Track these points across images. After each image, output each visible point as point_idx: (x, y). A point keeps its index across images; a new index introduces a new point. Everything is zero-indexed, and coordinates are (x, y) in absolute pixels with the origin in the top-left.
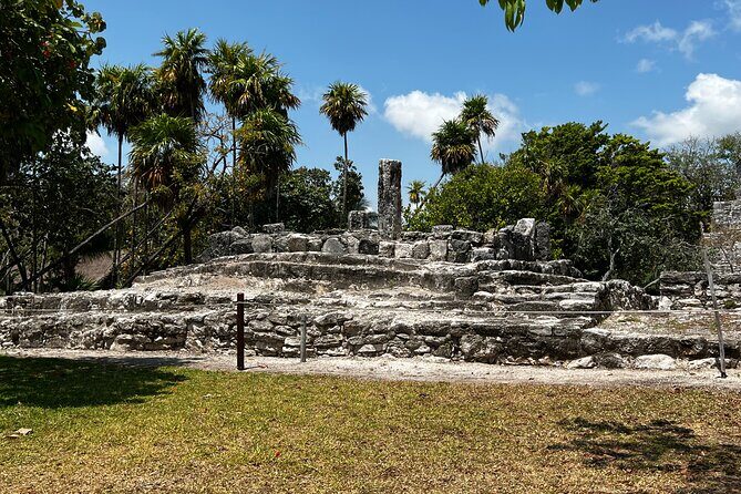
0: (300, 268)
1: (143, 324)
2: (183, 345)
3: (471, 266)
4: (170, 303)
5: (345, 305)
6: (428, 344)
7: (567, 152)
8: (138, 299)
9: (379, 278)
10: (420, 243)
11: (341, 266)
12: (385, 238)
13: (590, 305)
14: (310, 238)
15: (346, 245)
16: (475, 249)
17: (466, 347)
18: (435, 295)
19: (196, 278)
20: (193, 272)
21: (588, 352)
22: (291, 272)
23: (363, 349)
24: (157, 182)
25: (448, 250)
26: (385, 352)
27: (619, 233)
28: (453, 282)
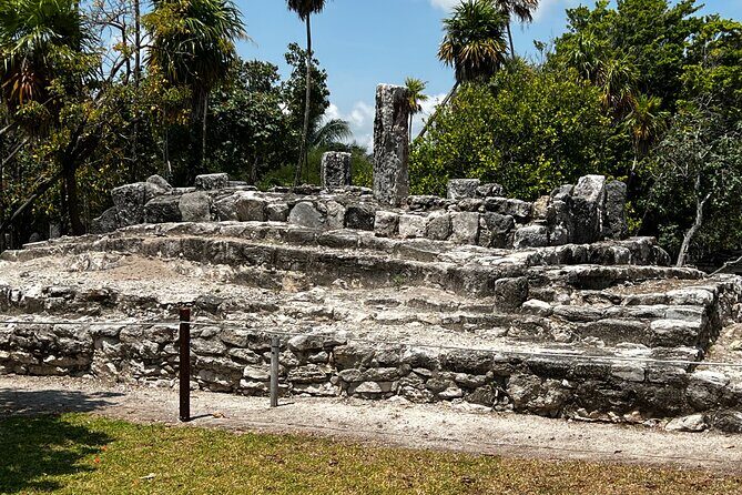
0: (259, 251)
1: (26, 336)
2: (87, 369)
3: (517, 257)
4: (65, 302)
5: (331, 316)
6: (459, 384)
7: (637, 42)
8: (15, 294)
9: (378, 272)
10: (436, 214)
11: (318, 250)
12: (384, 204)
13: (696, 329)
14: (269, 199)
15: (325, 214)
16: (520, 228)
17: (517, 391)
18: (464, 303)
19: (97, 258)
20: (91, 248)
21: (695, 407)
22: (243, 255)
23: (362, 388)
24: (26, 96)
25: (480, 228)
26: (395, 393)
27: (711, 170)
28: (491, 284)
